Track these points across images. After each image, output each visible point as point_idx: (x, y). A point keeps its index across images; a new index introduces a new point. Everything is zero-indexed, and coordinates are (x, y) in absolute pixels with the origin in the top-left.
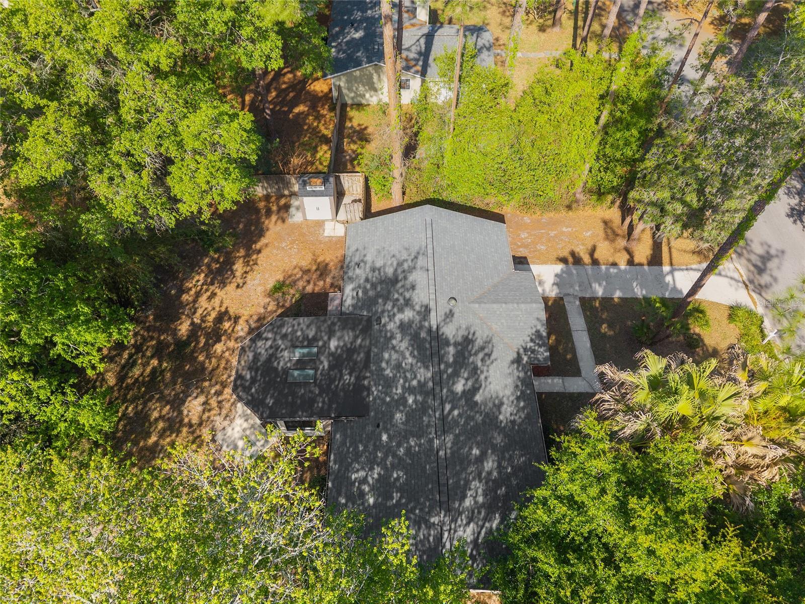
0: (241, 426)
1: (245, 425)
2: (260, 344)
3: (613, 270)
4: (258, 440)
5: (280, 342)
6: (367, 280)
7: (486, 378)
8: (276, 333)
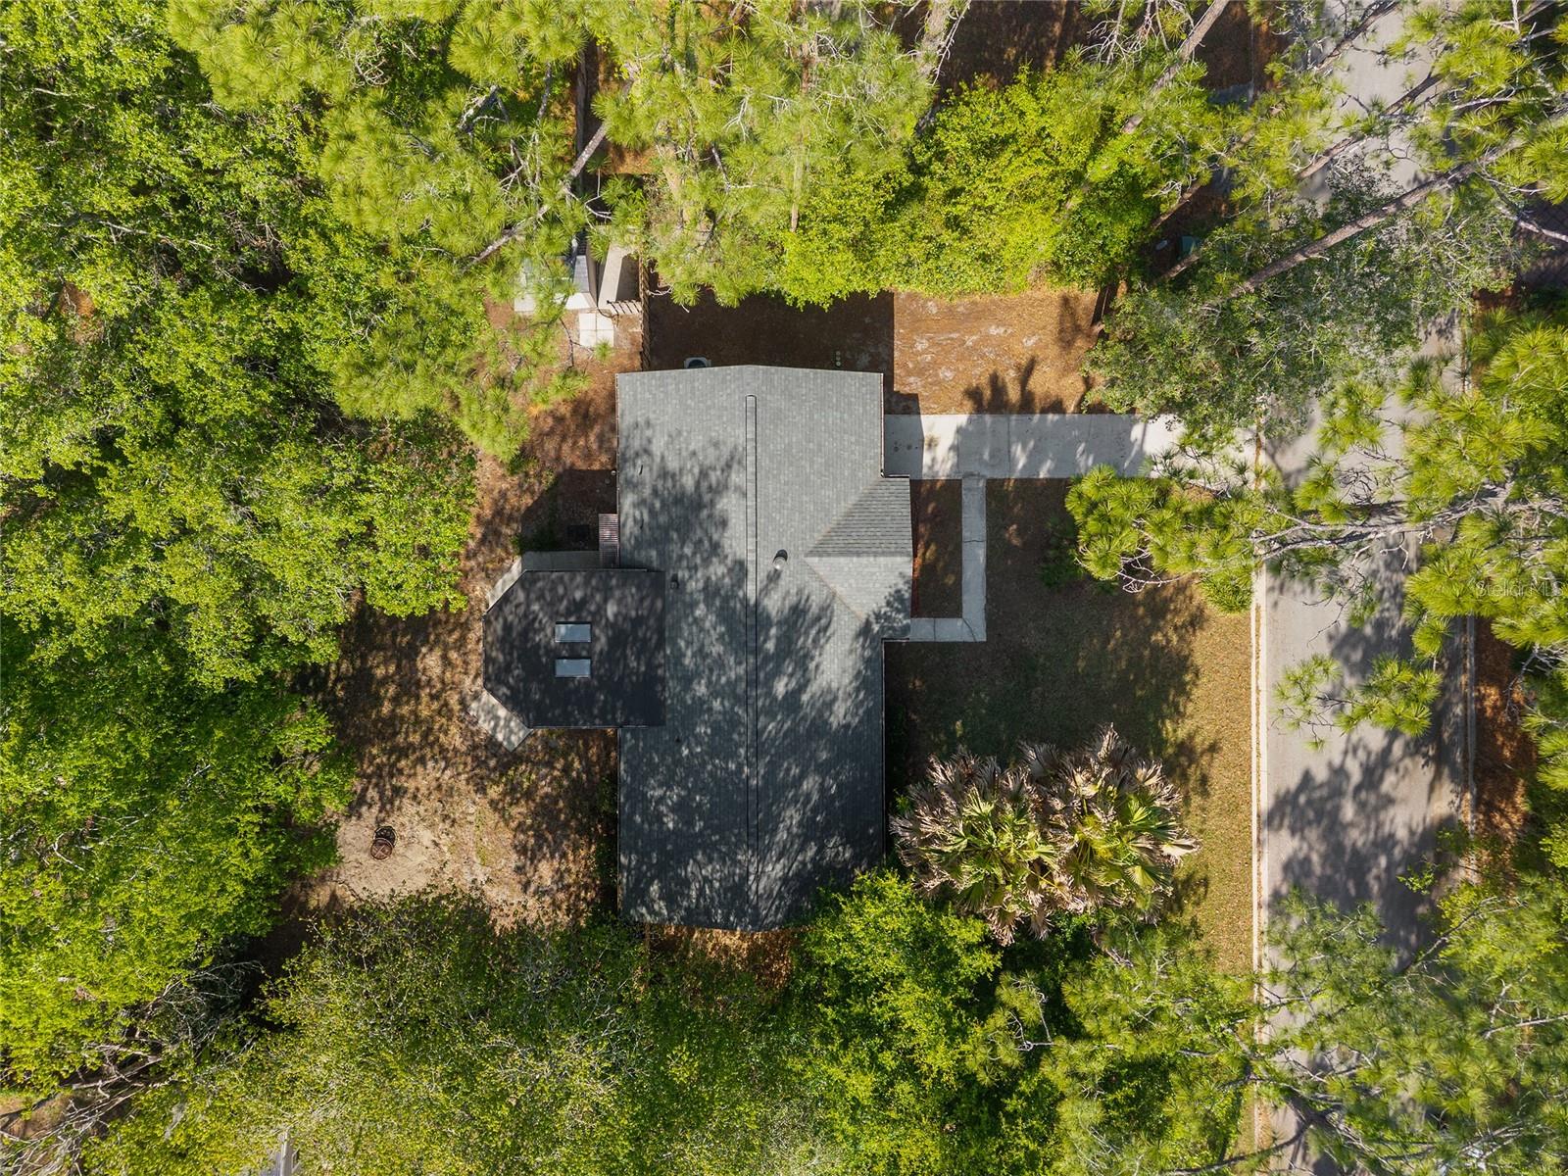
2: (508, 609)
5: (536, 607)
6: (655, 491)
7: (817, 667)
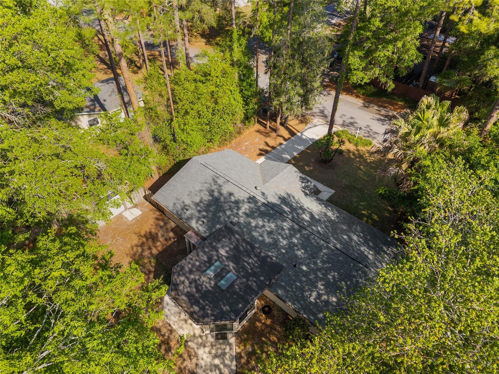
0: (205, 352)
1: (207, 350)
2: (181, 287)
3: (283, 146)
4: (224, 349)
5: (192, 277)
6: (199, 212)
7: (308, 208)
8: (184, 274)
